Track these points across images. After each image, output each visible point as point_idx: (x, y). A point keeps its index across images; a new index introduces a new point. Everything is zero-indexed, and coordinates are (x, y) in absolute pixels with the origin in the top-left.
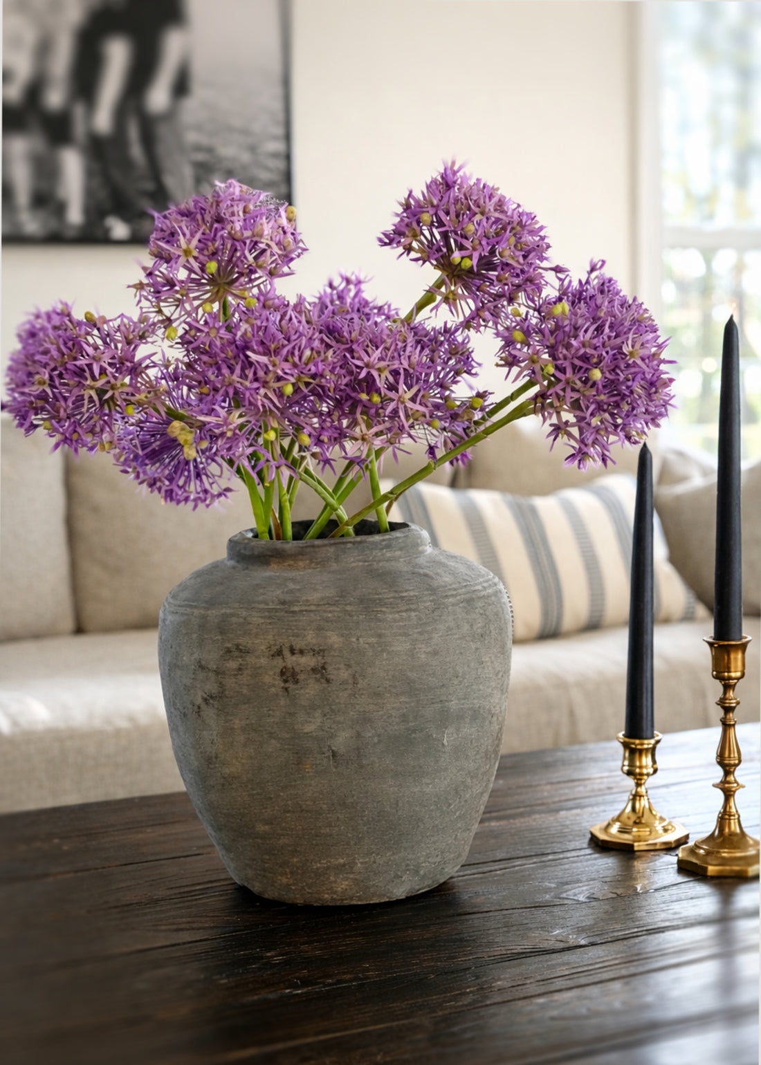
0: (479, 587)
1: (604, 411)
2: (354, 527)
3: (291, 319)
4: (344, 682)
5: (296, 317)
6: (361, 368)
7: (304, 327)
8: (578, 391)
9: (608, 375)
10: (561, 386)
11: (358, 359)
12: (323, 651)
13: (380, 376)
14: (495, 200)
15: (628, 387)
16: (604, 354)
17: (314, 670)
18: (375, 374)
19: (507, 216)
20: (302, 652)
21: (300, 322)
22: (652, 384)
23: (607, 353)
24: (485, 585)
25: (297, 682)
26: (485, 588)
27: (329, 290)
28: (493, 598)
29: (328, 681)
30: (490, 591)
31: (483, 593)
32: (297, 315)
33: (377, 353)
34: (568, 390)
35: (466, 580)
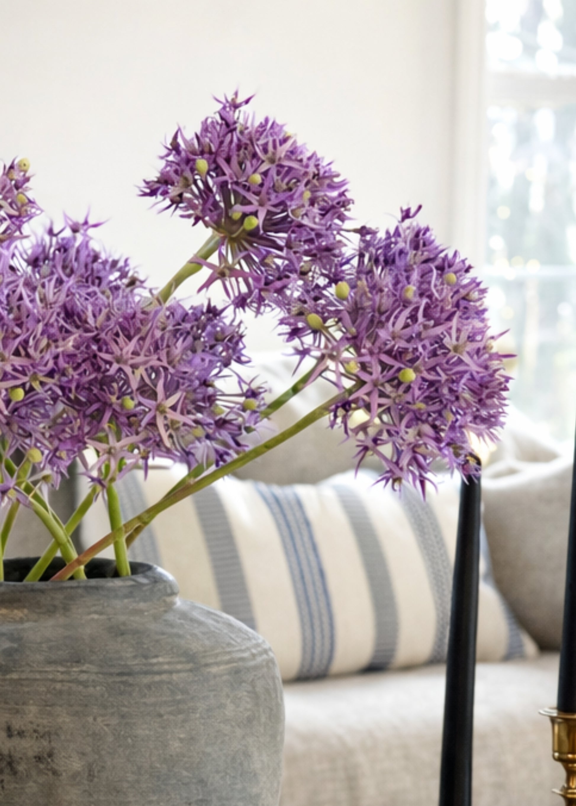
0: (246, 655)
1: (423, 422)
2: (86, 567)
3: (21, 298)
4: (75, 776)
5: (29, 296)
6: (110, 363)
7: (37, 309)
8: (388, 397)
9: (425, 375)
10: (366, 389)
11: (107, 352)
12: (49, 733)
13: (133, 372)
14: (287, 146)
15: (451, 390)
16: (420, 349)
17: (39, 759)
18: (128, 370)
19: (302, 166)
20: (21, 734)
21: (32, 301)
22: (483, 385)
23: (424, 347)
24: (254, 651)
25: (14, 772)
26: (254, 656)
27: (47, 238)
28: (265, 670)
29: (55, 773)
30: (259, 659)
31: (252, 663)
32: (29, 293)
33: (132, 345)
34: (376, 394)
35: (229, 644)
